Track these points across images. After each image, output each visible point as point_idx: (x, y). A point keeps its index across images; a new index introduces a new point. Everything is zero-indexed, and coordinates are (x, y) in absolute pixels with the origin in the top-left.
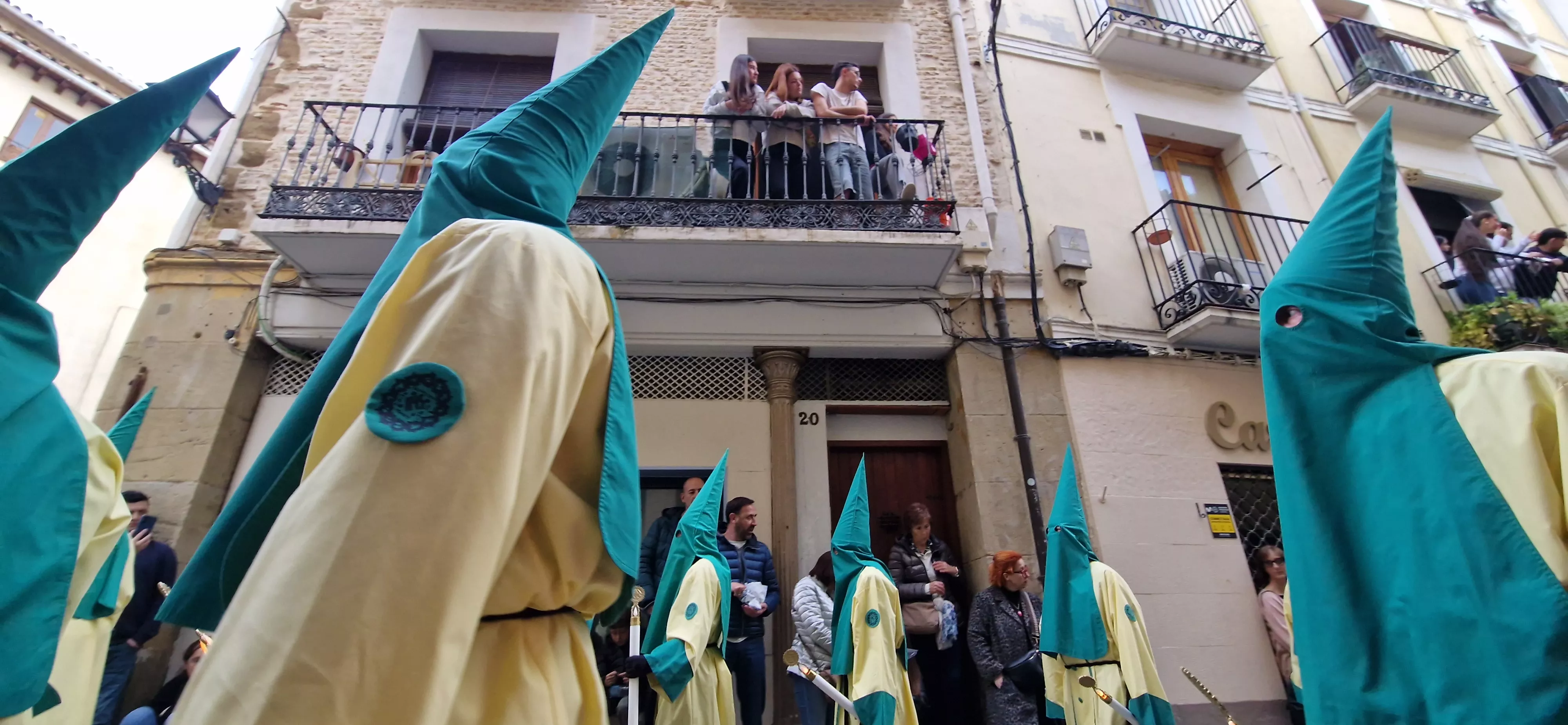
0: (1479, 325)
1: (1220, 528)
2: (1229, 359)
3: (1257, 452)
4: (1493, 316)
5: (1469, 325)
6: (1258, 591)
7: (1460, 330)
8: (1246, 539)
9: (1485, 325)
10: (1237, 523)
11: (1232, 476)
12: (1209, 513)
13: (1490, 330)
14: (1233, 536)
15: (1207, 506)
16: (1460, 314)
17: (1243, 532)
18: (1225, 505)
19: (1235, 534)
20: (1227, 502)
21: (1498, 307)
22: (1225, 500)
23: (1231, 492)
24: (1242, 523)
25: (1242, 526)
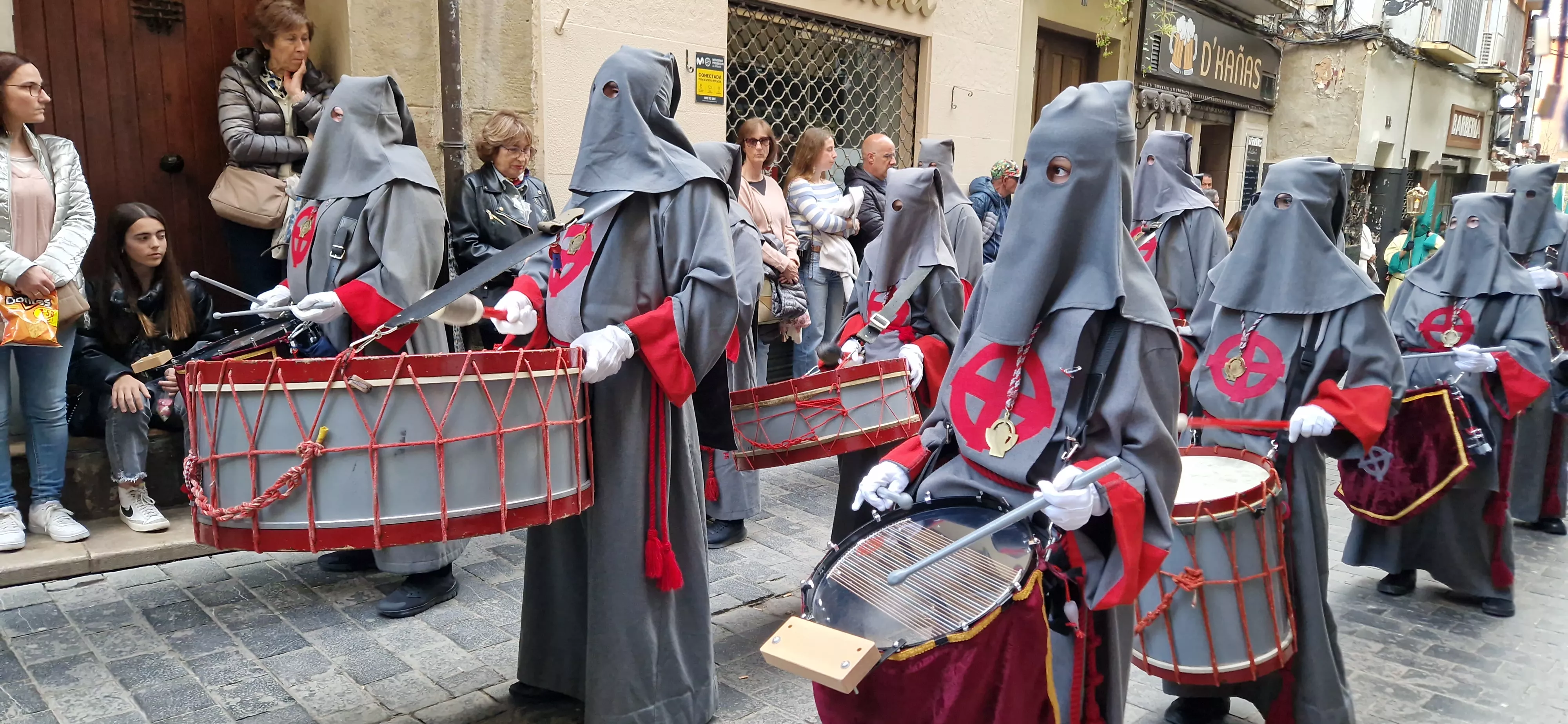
1: (706, 88)
8: (733, 105)
10: (729, 83)
11: (740, 12)
12: (698, 66)
14: (719, 101)
15: (699, 55)
17: (732, 94)
18: (721, 58)
19: (722, 98)
20: (724, 53)
22: (721, 49)
23: (734, 36)
24: (734, 82)
25: (733, 86)
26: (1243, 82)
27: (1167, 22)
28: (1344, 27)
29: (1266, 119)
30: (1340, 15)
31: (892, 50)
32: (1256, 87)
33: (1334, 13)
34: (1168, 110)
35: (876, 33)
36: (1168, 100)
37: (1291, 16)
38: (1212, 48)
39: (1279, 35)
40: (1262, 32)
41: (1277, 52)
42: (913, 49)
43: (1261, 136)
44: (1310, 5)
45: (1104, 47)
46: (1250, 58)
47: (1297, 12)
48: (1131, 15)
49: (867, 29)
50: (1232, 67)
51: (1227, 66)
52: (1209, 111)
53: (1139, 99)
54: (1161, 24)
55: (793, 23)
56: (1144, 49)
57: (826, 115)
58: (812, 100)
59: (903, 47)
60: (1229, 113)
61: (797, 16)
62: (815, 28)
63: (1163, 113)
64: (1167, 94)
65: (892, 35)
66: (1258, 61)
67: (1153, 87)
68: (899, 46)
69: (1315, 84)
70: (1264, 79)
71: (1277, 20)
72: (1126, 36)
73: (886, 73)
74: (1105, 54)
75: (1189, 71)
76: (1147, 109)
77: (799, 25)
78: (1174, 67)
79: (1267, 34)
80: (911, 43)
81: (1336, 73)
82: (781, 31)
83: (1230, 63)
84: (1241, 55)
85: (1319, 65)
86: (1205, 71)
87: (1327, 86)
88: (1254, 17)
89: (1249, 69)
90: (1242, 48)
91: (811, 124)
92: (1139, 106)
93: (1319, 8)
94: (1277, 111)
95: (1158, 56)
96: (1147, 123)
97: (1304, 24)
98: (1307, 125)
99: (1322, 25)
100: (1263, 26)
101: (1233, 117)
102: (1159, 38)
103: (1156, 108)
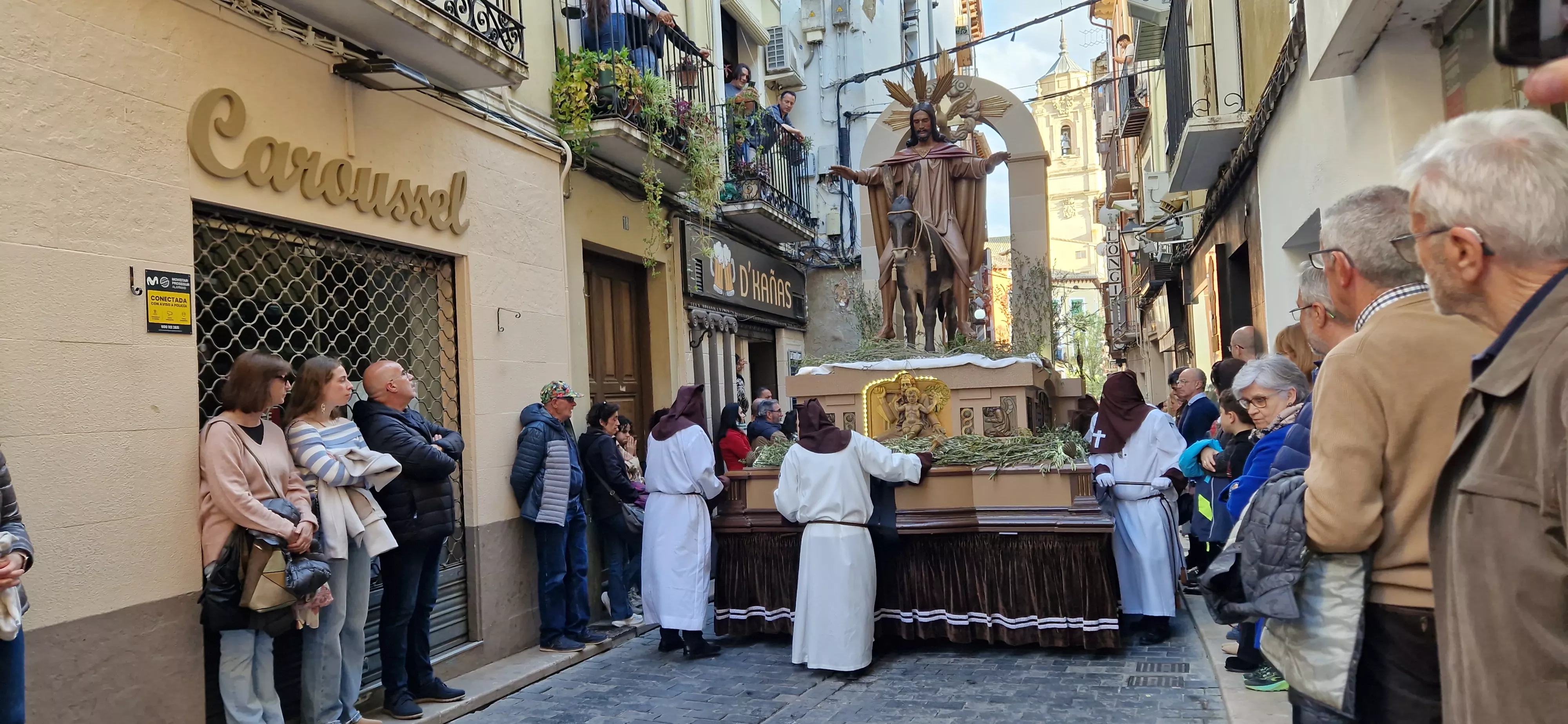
0: (584, 76)
1: (163, 314)
2: (263, 16)
3: (268, 190)
4: (600, 71)
5: (575, 75)
6: (203, 420)
7: (565, 78)
8: (208, 335)
9: (590, 80)
10: (199, 308)
11: (212, 225)
12: (149, 287)
13: (592, 89)
14: (185, 330)
15: (150, 273)
16: (572, 57)
17: (205, 322)
18: (187, 277)
19: (189, 326)
20: (190, 271)
21: (607, 62)
22: (188, 267)
23: (205, 252)
24: (207, 307)
25: (206, 313)
26: (778, 303)
27: (706, 245)
28: (852, 253)
29: (801, 336)
30: (847, 244)
31: (423, 270)
32: (789, 306)
33: (843, 241)
34: (717, 329)
35: (400, 251)
36: (716, 319)
37: (807, 244)
38: (747, 269)
39: (799, 260)
40: (786, 258)
41: (802, 275)
42: (447, 270)
43: (800, 350)
44: (821, 235)
45: (651, 267)
46: (780, 281)
47: (813, 239)
48: (671, 239)
49: (388, 247)
50: (767, 289)
51: (763, 288)
52: (752, 330)
53: (690, 318)
54: (701, 247)
55: (290, 238)
56: (689, 270)
57: (343, 344)
58: (322, 327)
59: (435, 267)
60: (770, 330)
61: (294, 230)
62: (320, 245)
63: (714, 332)
64: (715, 314)
65: (421, 254)
66: (787, 283)
67: (701, 307)
68: (430, 265)
69: (837, 302)
70: (794, 299)
71: (797, 247)
72: (670, 259)
73: (416, 294)
74: (654, 274)
75: (731, 293)
76: (698, 328)
77: (299, 241)
78: (717, 288)
79: (790, 260)
80: (444, 263)
81: (852, 293)
82: (274, 246)
83: (765, 286)
84: (772, 278)
85: (837, 285)
86: (744, 292)
87: (847, 304)
88: (778, 245)
89: (781, 291)
90: (772, 272)
91: (322, 354)
92: (691, 325)
93: (830, 237)
94: (809, 327)
95: (701, 278)
96: (700, 341)
97: (819, 250)
98: (836, 339)
99: (834, 251)
100: (786, 253)
101: (774, 334)
102: (700, 261)
103: (707, 327)
